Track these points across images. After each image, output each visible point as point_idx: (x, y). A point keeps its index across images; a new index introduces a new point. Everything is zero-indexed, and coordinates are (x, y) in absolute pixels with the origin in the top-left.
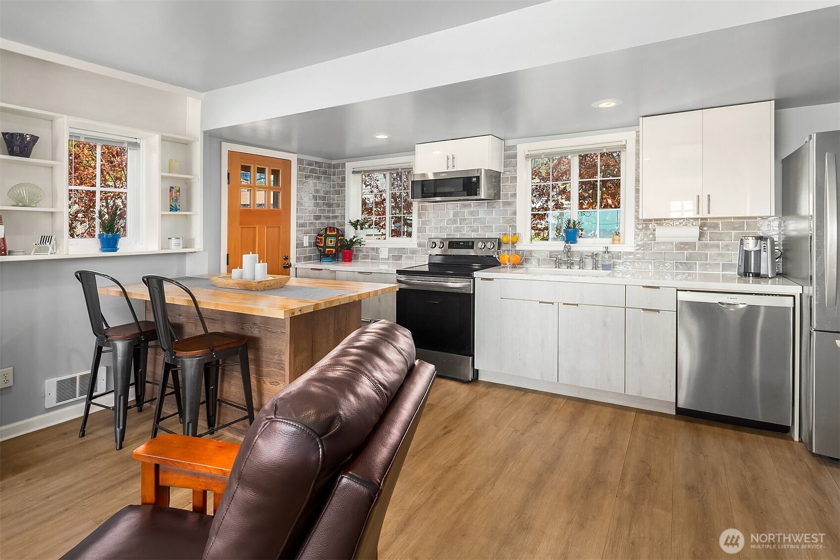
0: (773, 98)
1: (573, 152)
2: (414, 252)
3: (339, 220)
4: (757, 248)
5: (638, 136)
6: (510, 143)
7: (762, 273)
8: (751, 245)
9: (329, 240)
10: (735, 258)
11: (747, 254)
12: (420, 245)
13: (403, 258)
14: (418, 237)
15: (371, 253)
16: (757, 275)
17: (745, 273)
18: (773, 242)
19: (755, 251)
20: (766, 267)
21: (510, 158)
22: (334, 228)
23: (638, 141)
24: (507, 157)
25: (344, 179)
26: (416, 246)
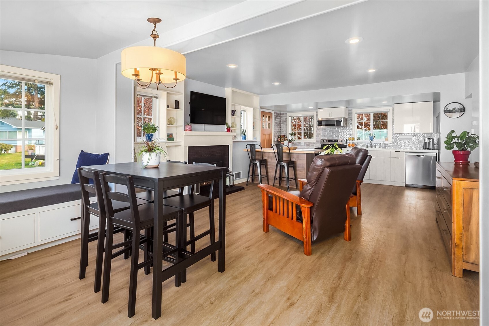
0: (433, 100)
1: (372, 113)
2: (314, 143)
3: (284, 132)
4: (428, 141)
5: (393, 108)
6: (350, 109)
7: (430, 148)
8: (427, 140)
9: (281, 139)
10: (422, 144)
11: (426, 143)
12: (316, 141)
13: (310, 145)
14: (316, 138)
15: (297, 144)
16: (429, 149)
17: (425, 149)
18: (433, 140)
19: (428, 142)
20: (431, 147)
21: (350, 113)
22: (283, 135)
23: (393, 110)
24: (349, 113)
25: (286, 119)
26: (315, 141)
